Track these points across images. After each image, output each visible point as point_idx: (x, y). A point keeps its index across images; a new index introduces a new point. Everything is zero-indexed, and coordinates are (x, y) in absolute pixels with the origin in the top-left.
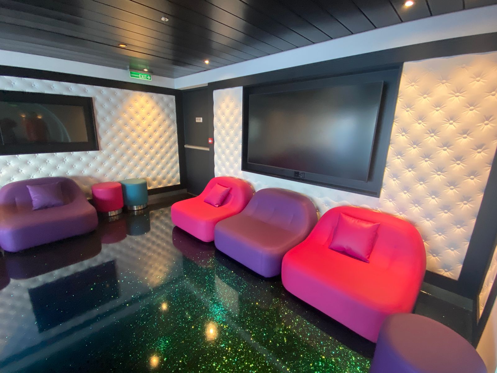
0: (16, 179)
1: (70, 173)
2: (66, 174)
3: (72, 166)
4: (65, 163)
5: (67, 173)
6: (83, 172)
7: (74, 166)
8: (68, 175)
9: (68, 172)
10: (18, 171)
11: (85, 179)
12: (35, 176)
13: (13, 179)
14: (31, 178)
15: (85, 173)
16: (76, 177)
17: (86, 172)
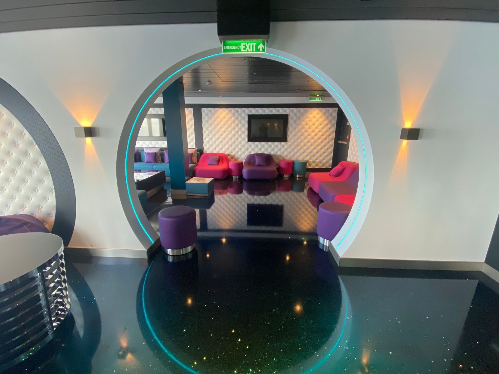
1: (272, 153)
4: (271, 147)
6: (277, 153)
7: (274, 150)
10: (254, 149)
11: (277, 157)
12: (259, 153)
16: (274, 155)
17: (279, 153)
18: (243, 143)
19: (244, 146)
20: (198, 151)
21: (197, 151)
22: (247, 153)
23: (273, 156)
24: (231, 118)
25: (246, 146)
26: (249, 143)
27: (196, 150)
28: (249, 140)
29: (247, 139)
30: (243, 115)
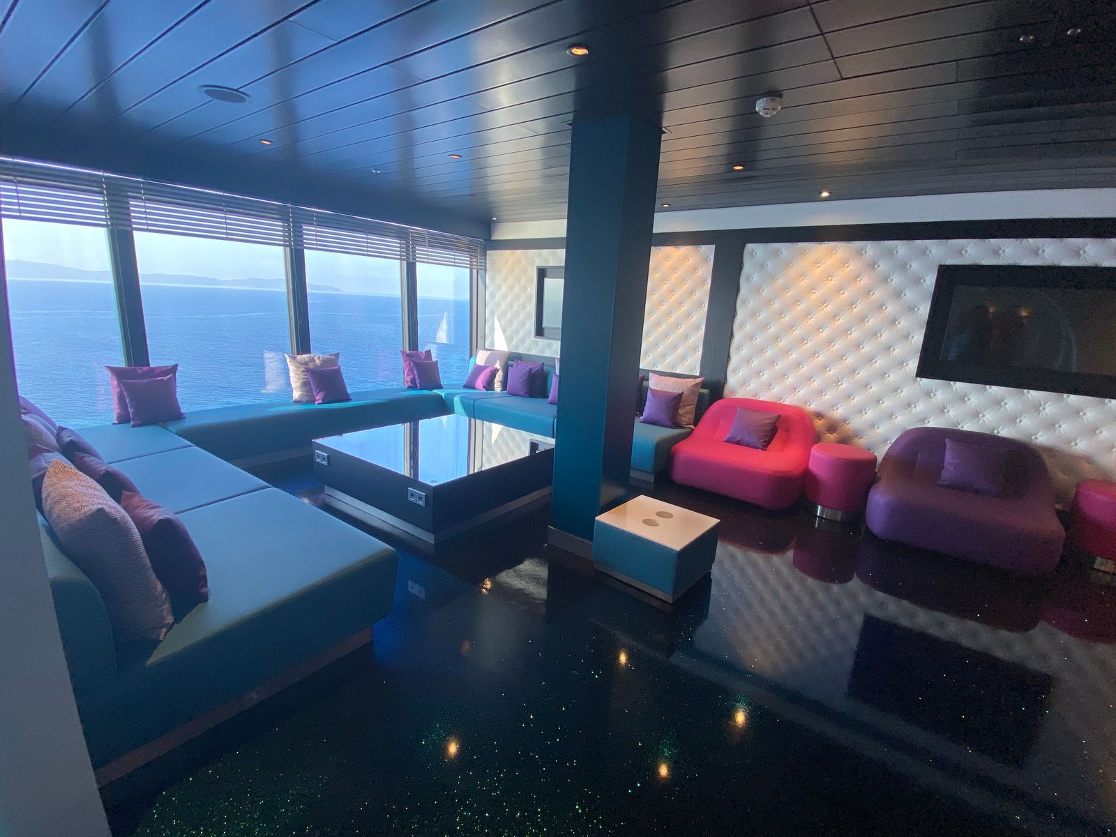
0: (933, 423)
1: (1042, 439)
2: (1031, 439)
3: (1051, 425)
4: (1041, 414)
5: (1033, 437)
6: (1073, 443)
7: (1057, 426)
8: (1034, 441)
9: (1037, 436)
10: (942, 410)
11: (1070, 462)
12: (967, 427)
13: (929, 422)
14: (959, 427)
15: (1077, 447)
16: (1050, 451)
17: (1081, 446)
18: (893, 377)
19: (895, 390)
20: (704, 385)
21: (702, 388)
22: (904, 422)
23: (1045, 457)
24: (856, 277)
25: (906, 392)
26: (924, 380)
27: (698, 384)
28: (925, 370)
29: (913, 365)
30: (915, 266)
